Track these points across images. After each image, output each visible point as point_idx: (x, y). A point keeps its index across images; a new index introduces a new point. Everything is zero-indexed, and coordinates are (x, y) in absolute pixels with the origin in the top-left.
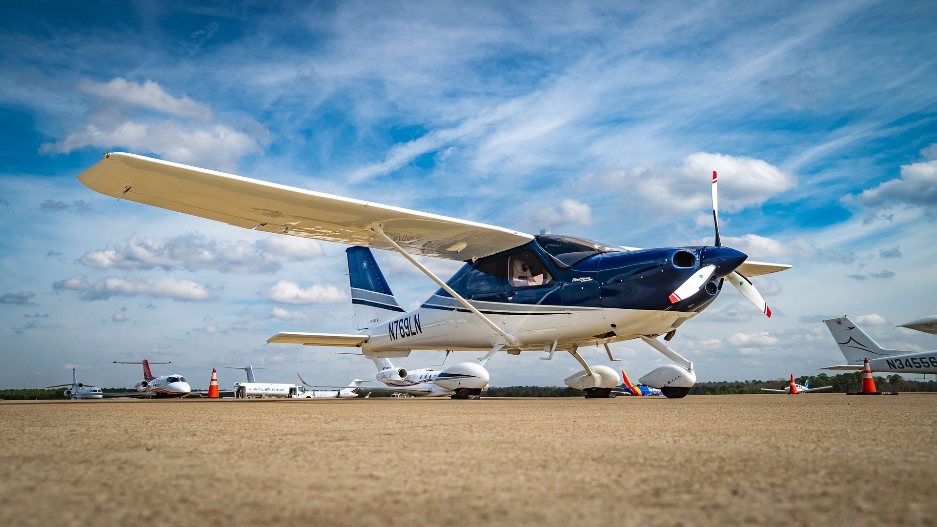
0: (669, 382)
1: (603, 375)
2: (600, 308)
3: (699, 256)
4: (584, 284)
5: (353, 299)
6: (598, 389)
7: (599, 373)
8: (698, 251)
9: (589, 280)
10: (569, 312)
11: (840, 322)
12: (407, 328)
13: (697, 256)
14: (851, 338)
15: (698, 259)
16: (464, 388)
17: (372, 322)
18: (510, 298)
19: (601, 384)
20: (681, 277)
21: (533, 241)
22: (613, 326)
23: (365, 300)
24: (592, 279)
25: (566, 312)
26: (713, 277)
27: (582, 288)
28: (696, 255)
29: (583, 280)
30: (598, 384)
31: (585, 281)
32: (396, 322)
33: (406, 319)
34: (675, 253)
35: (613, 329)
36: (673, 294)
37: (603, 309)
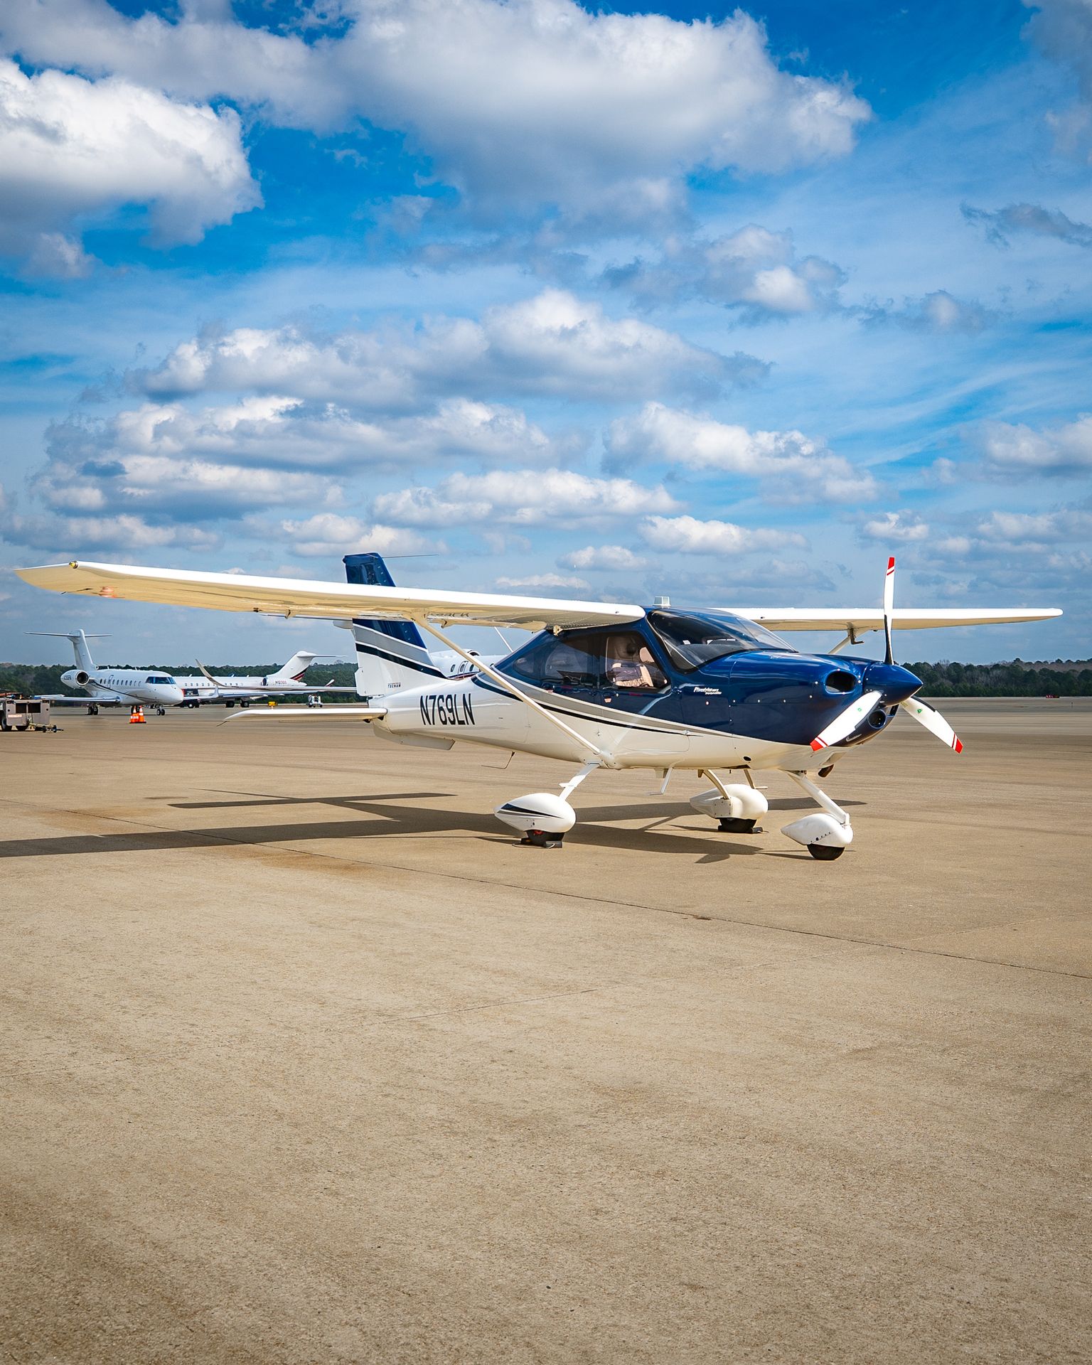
0: (817, 839)
1: (745, 803)
2: (730, 735)
3: (861, 676)
4: (710, 697)
5: (357, 644)
6: (736, 819)
7: (738, 797)
8: (862, 667)
9: (716, 693)
12: (451, 711)
13: (859, 676)
15: (860, 682)
16: (539, 831)
18: (608, 700)
19: (742, 815)
20: (832, 708)
21: (643, 618)
22: (747, 759)
23: (378, 648)
24: (720, 693)
25: (684, 732)
26: (880, 705)
27: (707, 703)
28: (857, 674)
29: (709, 691)
30: (736, 813)
31: (711, 693)
32: (433, 697)
33: (449, 696)
34: (829, 673)
35: (746, 763)
36: (816, 739)
37: (734, 735)
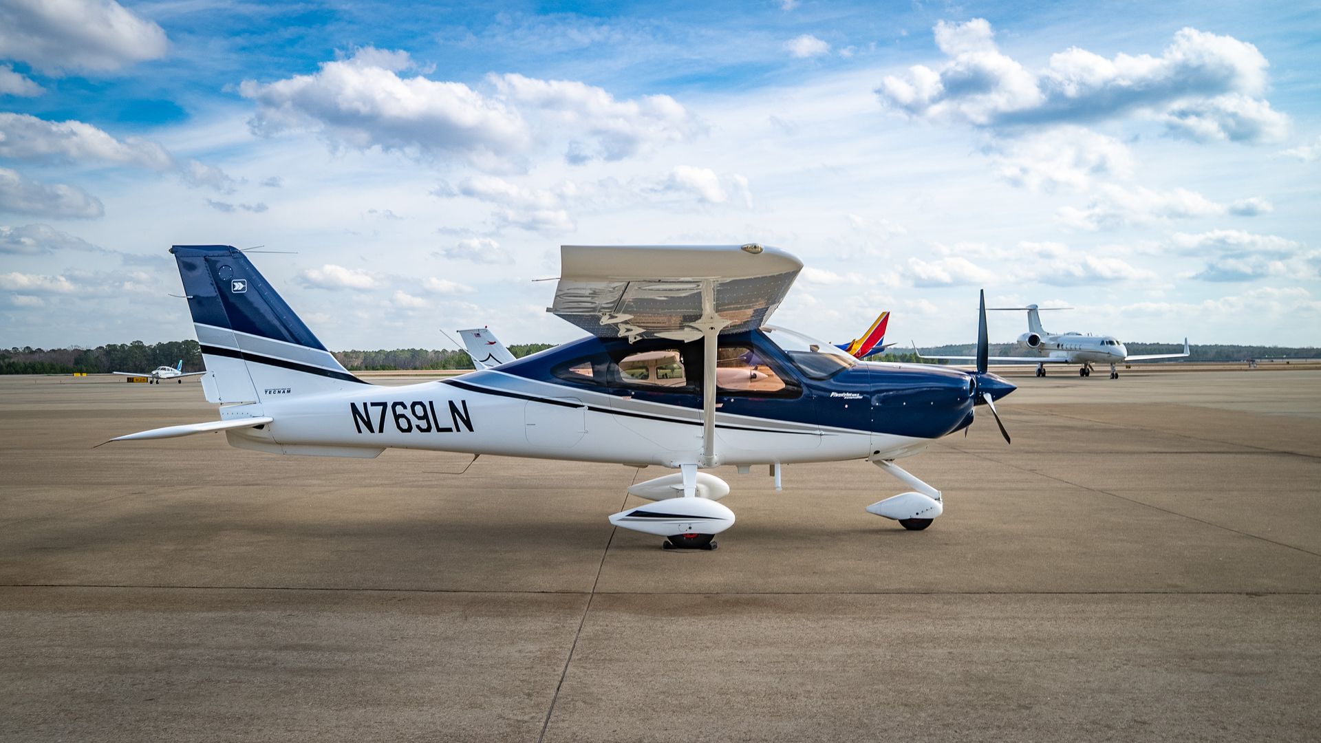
0: (917, 514)
2: (870, 433)
4: (849, 401)
10: (823, 433)
11: (478, 334)
14: (490, 355)
17: (269, 392)
25: (818, 432)
27: (847, 406)
29: (848, 396)
37: (873, 433)
